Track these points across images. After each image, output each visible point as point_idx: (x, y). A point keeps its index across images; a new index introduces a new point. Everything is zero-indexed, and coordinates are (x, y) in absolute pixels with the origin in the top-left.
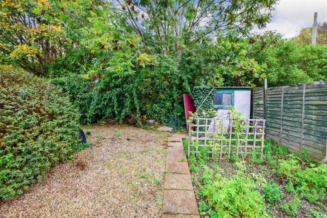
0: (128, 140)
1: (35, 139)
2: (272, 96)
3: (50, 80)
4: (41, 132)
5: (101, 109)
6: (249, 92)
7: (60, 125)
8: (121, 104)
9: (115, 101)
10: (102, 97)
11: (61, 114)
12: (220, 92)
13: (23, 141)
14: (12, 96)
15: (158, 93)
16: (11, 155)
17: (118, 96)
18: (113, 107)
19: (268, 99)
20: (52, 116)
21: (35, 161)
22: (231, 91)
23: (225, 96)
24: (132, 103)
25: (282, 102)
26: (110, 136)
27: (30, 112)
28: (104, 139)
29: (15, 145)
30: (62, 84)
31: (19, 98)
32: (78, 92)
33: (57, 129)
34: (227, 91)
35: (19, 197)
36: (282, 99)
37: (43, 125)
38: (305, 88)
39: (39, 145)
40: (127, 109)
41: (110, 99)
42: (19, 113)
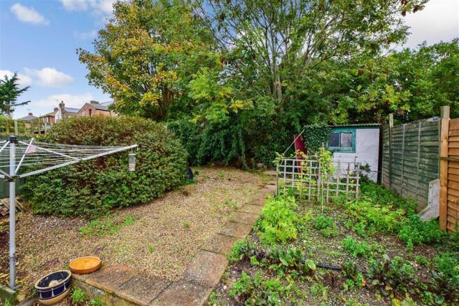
0: (229, 180)
1: (157, 168)
2: (397, 136)
3: (168, 124)
4: (161, 164)
5: (209, 151)
6: (378, 130)
7: (172, 161)
8: (228, 146)
9: (222, 143)
10: (211, 139)
11: (174, 153)
12: (336, 131)
13: (151, 169)
14: (145, 140)
15: (265, 133)
16: (145, 176)
17: (225, 137)
18: (220, 148)
19: (393, 140)
20: (167, 154)
21: (156, 182)
22: (351, 130)
23: (344, 136)
24: (238, 145)
25: (403, 143)
26: (215, 177)
27: (154, 151)
28: (209, 178)
29: (146, 170)
30: (177, 127)
31: (149, 141)
32: (190, 134)
33: (170, 164)
34: (346, 131)
35: (148, 203)
36: (403, 140)
37: (162, 159)
38: (420, 126)
39: (159, 172)
40: (234, 150)
41: (218, 141)
42: (149, 150)
